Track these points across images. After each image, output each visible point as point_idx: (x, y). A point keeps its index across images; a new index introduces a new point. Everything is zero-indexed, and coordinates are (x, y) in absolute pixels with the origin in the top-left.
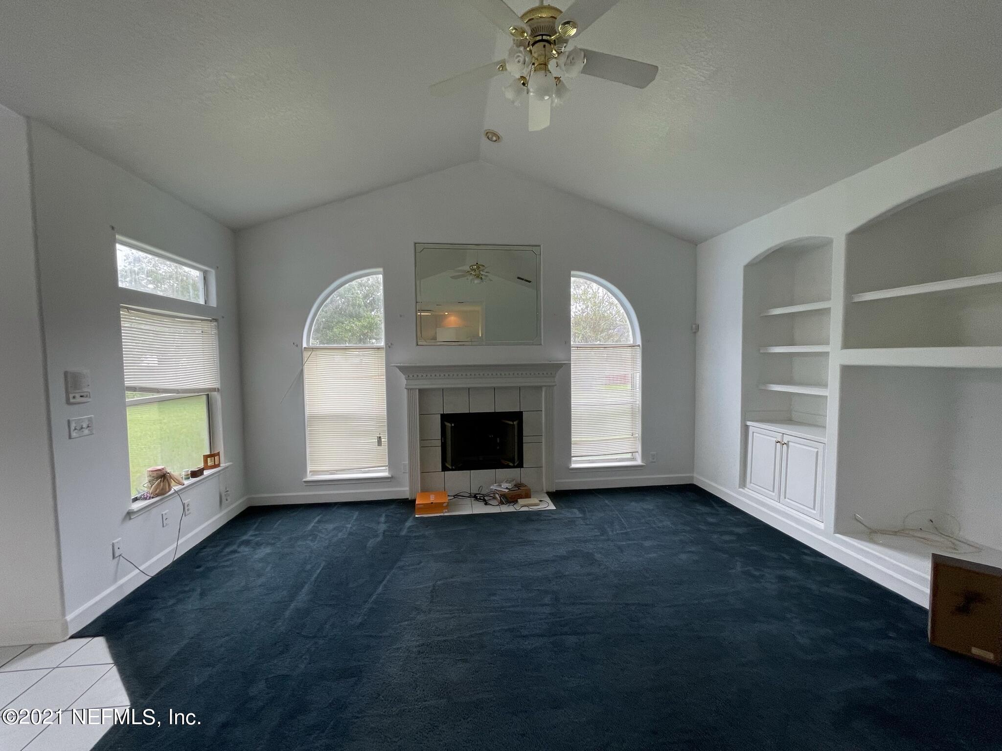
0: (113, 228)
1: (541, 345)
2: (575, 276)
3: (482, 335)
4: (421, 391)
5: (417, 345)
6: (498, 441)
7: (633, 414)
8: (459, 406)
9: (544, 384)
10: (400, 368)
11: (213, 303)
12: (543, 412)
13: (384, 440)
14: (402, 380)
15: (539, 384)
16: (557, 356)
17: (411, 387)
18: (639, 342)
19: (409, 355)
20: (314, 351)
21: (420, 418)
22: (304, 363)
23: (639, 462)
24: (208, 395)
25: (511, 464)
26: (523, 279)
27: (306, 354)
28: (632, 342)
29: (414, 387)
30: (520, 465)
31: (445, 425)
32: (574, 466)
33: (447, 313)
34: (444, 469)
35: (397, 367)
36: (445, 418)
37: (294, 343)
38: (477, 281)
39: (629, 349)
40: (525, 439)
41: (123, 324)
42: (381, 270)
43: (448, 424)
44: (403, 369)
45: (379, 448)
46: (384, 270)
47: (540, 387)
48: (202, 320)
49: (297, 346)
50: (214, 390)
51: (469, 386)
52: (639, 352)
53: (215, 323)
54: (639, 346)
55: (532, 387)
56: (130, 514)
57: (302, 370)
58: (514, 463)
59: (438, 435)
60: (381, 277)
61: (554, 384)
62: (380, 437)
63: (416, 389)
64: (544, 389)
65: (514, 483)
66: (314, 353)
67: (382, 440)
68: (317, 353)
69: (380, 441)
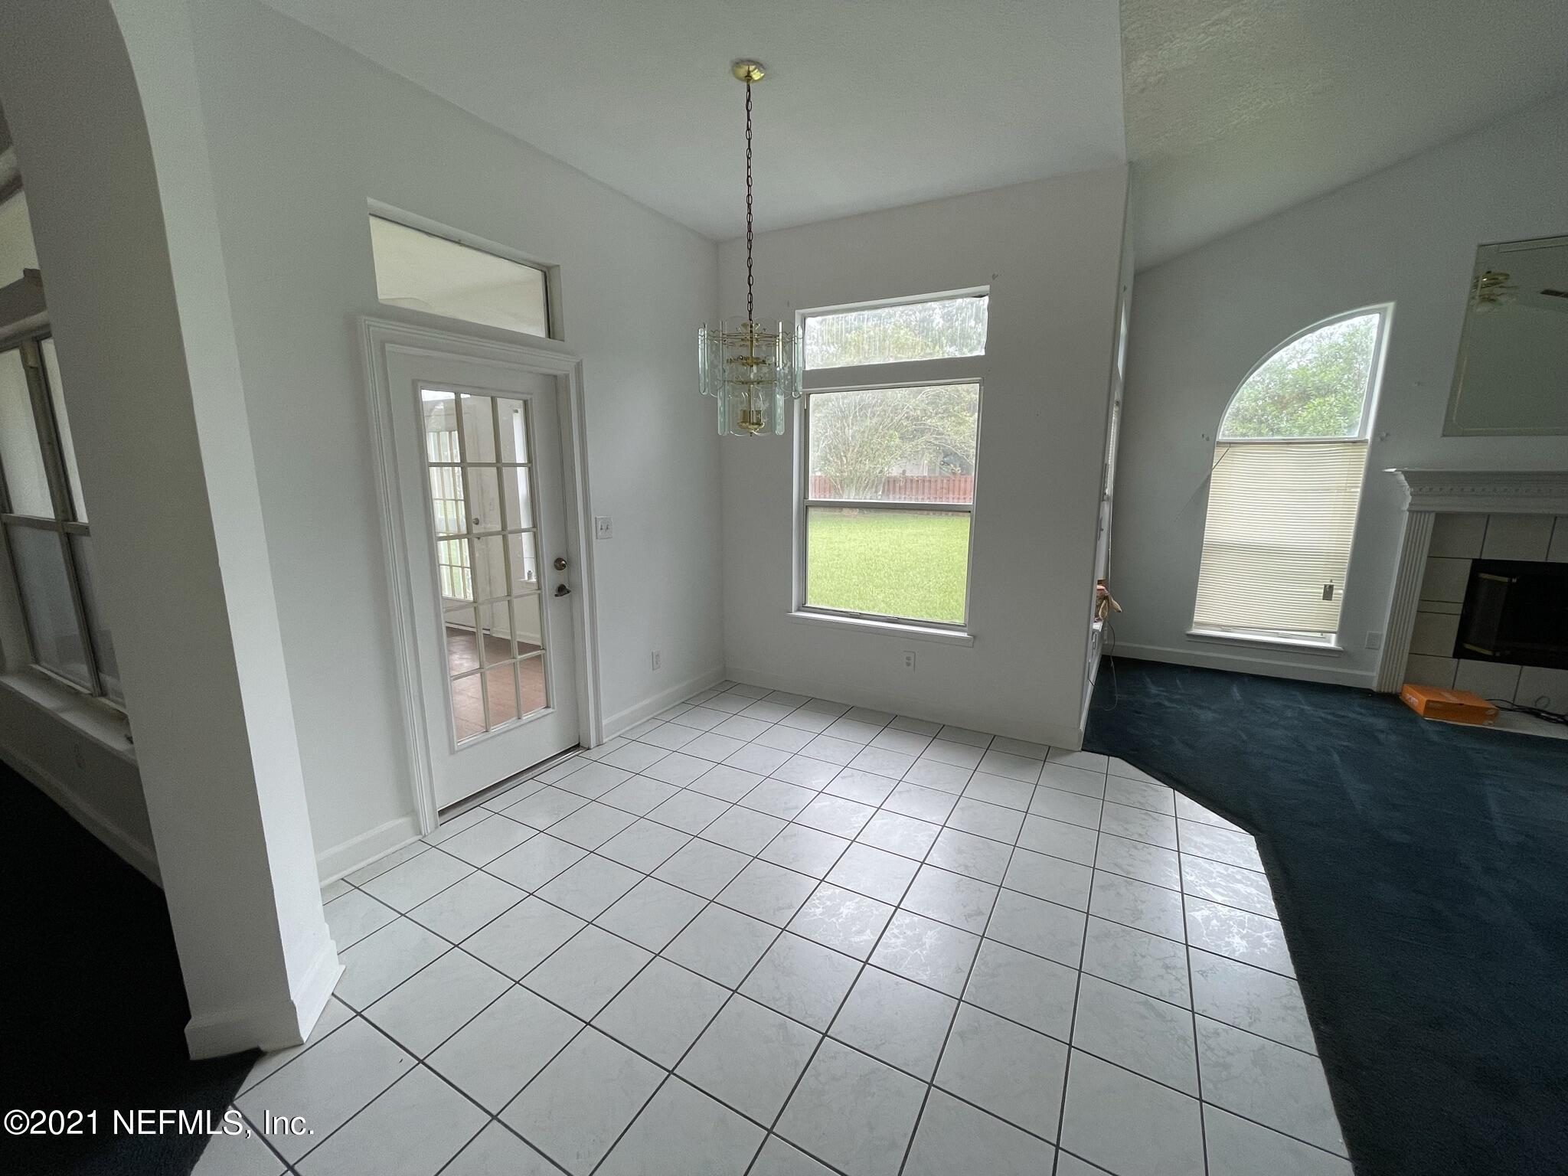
4: (1441, 516)
5: (1446, 434)
10: (1405, 474)
13: (1339, 592)
14: (1405, 498)
17: (1418, 509)
19: (1428, 452)
20: (1233, 447)
21: (1428, 564)
22: (1214, 464)
27: (1219, 452)
29: (1427, 508)
31: (1479, 578)
34: (1460, 653)
36: (1481, 566)
37: (1203, 435)
42: (1393, 306)
43: (1488, 577)
45: (1327, 602)
46: (1397, 306)
49: (1208, 439)
50: (1109, 498)
53: (1117, 409)
57: (1209, 477)
62: (1331, 587)
63: (1430, 512)
66: (1231, 450)
67: (1334, 592)
68: (1238, 449)
69: (1328, 593)
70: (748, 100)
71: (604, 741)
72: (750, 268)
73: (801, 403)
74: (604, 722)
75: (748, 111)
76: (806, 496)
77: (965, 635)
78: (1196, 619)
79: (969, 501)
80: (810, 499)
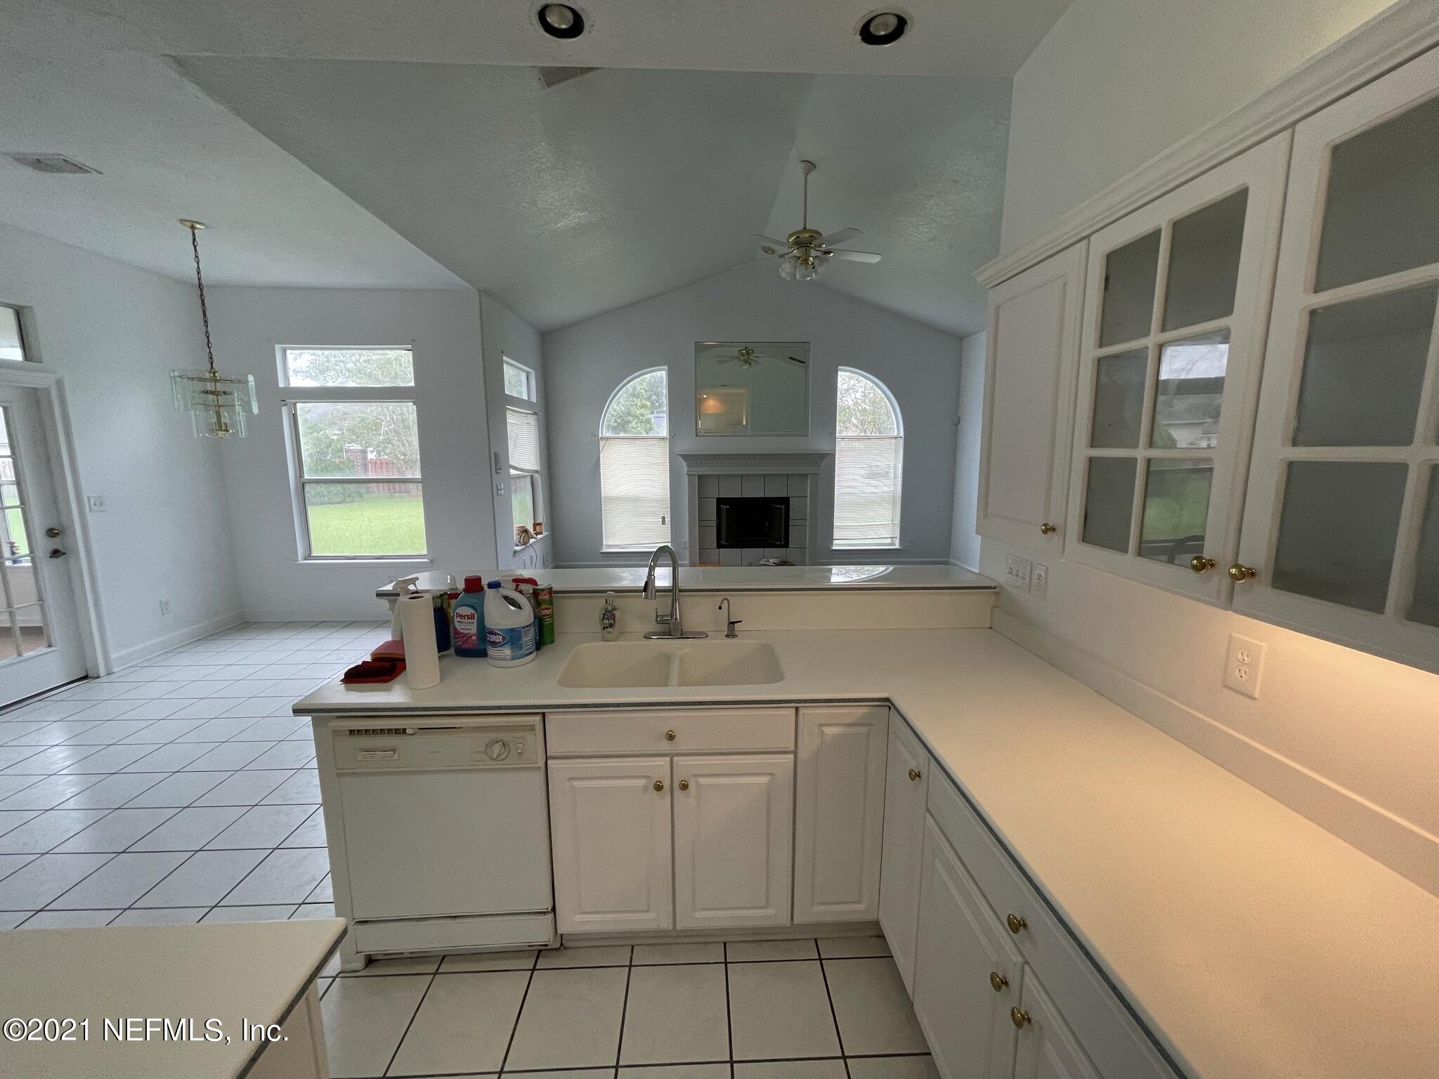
0: (503, 352)
1: (807, 436)
2: (841, 370)
3: (747, 423)
4: (700, 477)
5: (697, 436)
6: (767, 525)
7: (894, 503)
8: (733, 492)
9: (810, 472)
10: (683, 456)
11: (534, 399)
12: (808, 498)
13: (668, 520)
14: (685, 468)
15: (806, 472)
16: (823, 447)
17: (691, 473)
18: (902, 434)
19: (690, 445)
20: (609, 440)
21: (698, 501)
22: (600, 451)
23: (897, 546)
24: (532, 476)
25: (778, 543)
26: (795, 360)
27: (602, 443)
28: (896, 434)
29: (694, 473)
30: (786, 545)
31: (720, 508)
32: (834, 548)
33: (705, 396)
34: (719, 546)
35: (681, 455)
36: (720, 501)
38: (746, 367)
39: (893, 441)
40: (791, 523)
41: (508, 420)
42: (666, 367)
43: (723, 507)
44: (685, 457)
45: (664, 526)
46: (669, 367)
47: (806, 475)
48: (527, 414)
49: (595, 436)
50: (537, 472)
51: (742, 473)
52: (901, 442)
53: (536, 416)
54: (901, 437)
55: (799, 474)
56: (515, 552)
57: (599, 458)
58: (780, 541)
59: (714, 516)
60: (664, 374)
61: (818, 472)
62: (665, 517)
63: (695, 475)
64: (809, 477)
65: (780, 560)
66: (608, 442)
67: (666, 520)
68: (612, 441)
69: (664, 522)
70: (194, 240)
71: (116, 670)
72: (208, 337)
73: (290, 411)
74: (113, 656)
75: (195, 247)
76: (301, 476)
77: (426, 560)
78: (604, 543)
79: (418, 476)
80: (306, 477)
